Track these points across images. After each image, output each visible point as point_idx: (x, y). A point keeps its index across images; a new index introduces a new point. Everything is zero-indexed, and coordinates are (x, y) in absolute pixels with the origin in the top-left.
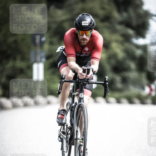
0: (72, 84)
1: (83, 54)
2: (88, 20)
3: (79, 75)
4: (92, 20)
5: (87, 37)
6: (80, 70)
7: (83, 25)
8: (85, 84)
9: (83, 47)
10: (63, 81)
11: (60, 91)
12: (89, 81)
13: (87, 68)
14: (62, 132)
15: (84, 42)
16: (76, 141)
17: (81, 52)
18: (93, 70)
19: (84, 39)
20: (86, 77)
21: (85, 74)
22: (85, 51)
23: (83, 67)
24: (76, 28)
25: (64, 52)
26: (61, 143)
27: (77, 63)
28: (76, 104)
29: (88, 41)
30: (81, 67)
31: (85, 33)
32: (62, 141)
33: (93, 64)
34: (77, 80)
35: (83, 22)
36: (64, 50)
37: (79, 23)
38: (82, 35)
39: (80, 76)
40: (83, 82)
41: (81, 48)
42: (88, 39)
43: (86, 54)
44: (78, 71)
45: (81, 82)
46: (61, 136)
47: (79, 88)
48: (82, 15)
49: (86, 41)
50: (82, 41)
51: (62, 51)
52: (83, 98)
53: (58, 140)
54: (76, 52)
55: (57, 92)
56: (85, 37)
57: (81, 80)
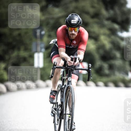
0: (62, 70)
1: (71, 46)
2: (76, 19)
3: (68, 62)
4: (79, 19)
5: (75, 33)
6: (69, 59)
7: (72, 23)
8: (73, 70)
9: (72, 40)
10: (55, 67)
11: (53, 75)
12: (76, 68)
13: (74, 57)
14: (54, 109)
15: (73, 37)
16: (65, 116)
17: (70, 44)
18: (79, 59)
19: (73, 34)
20: (73, 64)
21: (73, 62)
22: (74, 44)
23: (71, 56)
24: (67, 25)
25: (56, 44)
26: (53, 117)
27: (66, 53)
28: (65, 86)
29: (76, 36)
30: (70, 56)
31: (74, 29)
32: (54, 116)
33: (79, 54)
34: (66, 66)
35: (72, 21)
36: (56, 42)
37: (69, 21)
38: (72, 31)
39: (69, 64)
40: (71, 69)
41: (70, 41)
42: (76, 34)
43: (74, 46)
44: (67, 60)
45: (69, 68)
46: (53, 112)
47: (68, 74)
48: (71, 15)
49: (74, 36)
50: (72, 36)
51: (55, 43)
52: (71, 81)
53: (51, 115)
54: (66, 44)
55: (50, 76)
56: (73, 32)
57: (69, 66)
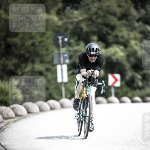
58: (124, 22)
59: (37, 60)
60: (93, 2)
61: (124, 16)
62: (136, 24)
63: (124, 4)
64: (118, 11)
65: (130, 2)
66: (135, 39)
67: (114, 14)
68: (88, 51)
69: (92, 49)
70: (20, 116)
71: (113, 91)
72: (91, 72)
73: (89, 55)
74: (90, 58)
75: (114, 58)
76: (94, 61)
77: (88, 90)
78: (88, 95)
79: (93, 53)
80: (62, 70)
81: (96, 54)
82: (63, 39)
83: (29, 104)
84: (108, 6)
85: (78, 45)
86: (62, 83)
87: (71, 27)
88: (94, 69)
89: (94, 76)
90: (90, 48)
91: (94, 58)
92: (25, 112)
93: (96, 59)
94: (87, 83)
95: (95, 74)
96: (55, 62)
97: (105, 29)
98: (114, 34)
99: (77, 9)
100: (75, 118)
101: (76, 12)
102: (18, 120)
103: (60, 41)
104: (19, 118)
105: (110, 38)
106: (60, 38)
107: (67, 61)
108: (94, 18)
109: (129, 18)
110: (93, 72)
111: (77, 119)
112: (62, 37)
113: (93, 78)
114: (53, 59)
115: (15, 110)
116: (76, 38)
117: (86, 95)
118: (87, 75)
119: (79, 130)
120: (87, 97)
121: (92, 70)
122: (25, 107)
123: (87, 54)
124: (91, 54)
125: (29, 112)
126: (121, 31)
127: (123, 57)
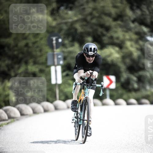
58: (119, 22)
59: (31, 61)
60: (87, 2)
61: (119, 17)
62: (132, 25)
63: (119, 4)
64: (113, 11)
65: (125, 2)
66: (131, 40)
67: (109, 15)
68: (85, 52)
69: (89, 49)
70: (13, 118)
71: (108, 93)
72: (89, 73)
73: (86, 56)
74: (87, 59)
75: (109, 59)
76: (92, 62)
77: (86, 92)
78: (86, 98)
79: (91, 53)
80: (56, 71)
81: (93, 54)
82: (57, 40)
83: (23, 106)
84: (103, 7)
85: (72, 45)
86: (56, 84)
87: (65, 27)
88: (93, 70)
89: (92, 77)
90: (87, 48)
91: (91, 59)
92: (18, 114)
93: (94, 59)
94: (85, 85)
95: (93, 75)
96: (49, 63)
97: (100, 30)
98: (109, 35)
99: (71, 9)
100: (73, 121)
101: (70, 13)
102: (11, 122)
103: (54, 42)
104: (12, 120)
105: (105, 39)
106: (54, 39)
107: (61, 62)
108: (89, 18)
109: (125, 18)
110: (91, 74)
111: (75, 123)
112: (56, 37)
113: (91, 80)
114: (46, 60)
115: (8, 112)
116: (70, 39)
117: (84, 98)
118: (85, 77)
119: (76, 134)
120: (85, 99)
121: (91, 71)
122: (18, 109)
123: (84, 54)
124: (88, 54)
125: (22, 114)
126: (116, 32)
127: (118, 58)
